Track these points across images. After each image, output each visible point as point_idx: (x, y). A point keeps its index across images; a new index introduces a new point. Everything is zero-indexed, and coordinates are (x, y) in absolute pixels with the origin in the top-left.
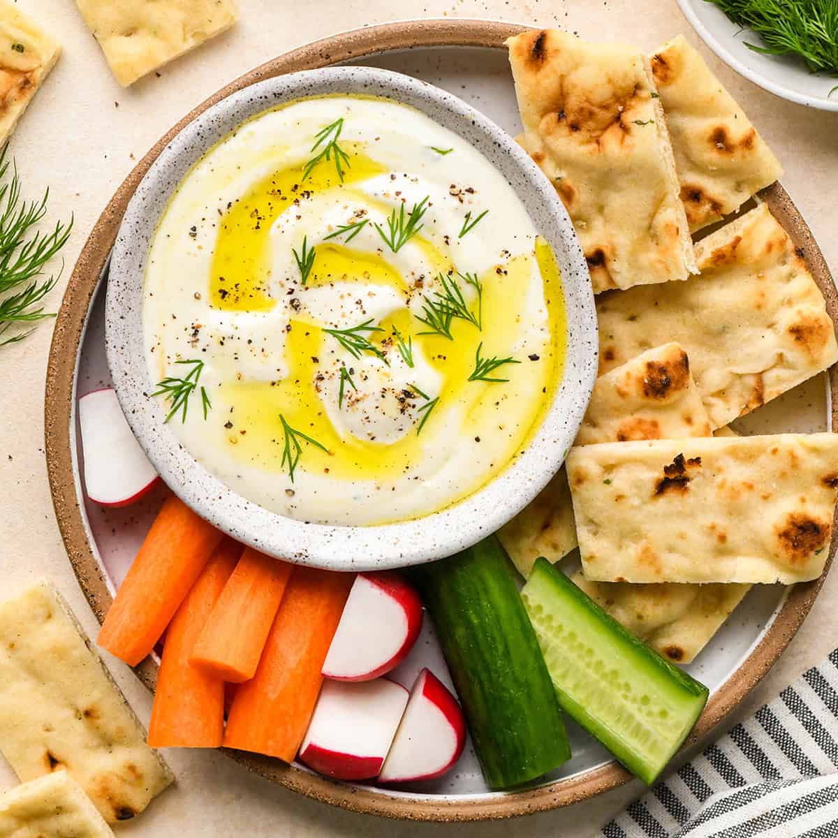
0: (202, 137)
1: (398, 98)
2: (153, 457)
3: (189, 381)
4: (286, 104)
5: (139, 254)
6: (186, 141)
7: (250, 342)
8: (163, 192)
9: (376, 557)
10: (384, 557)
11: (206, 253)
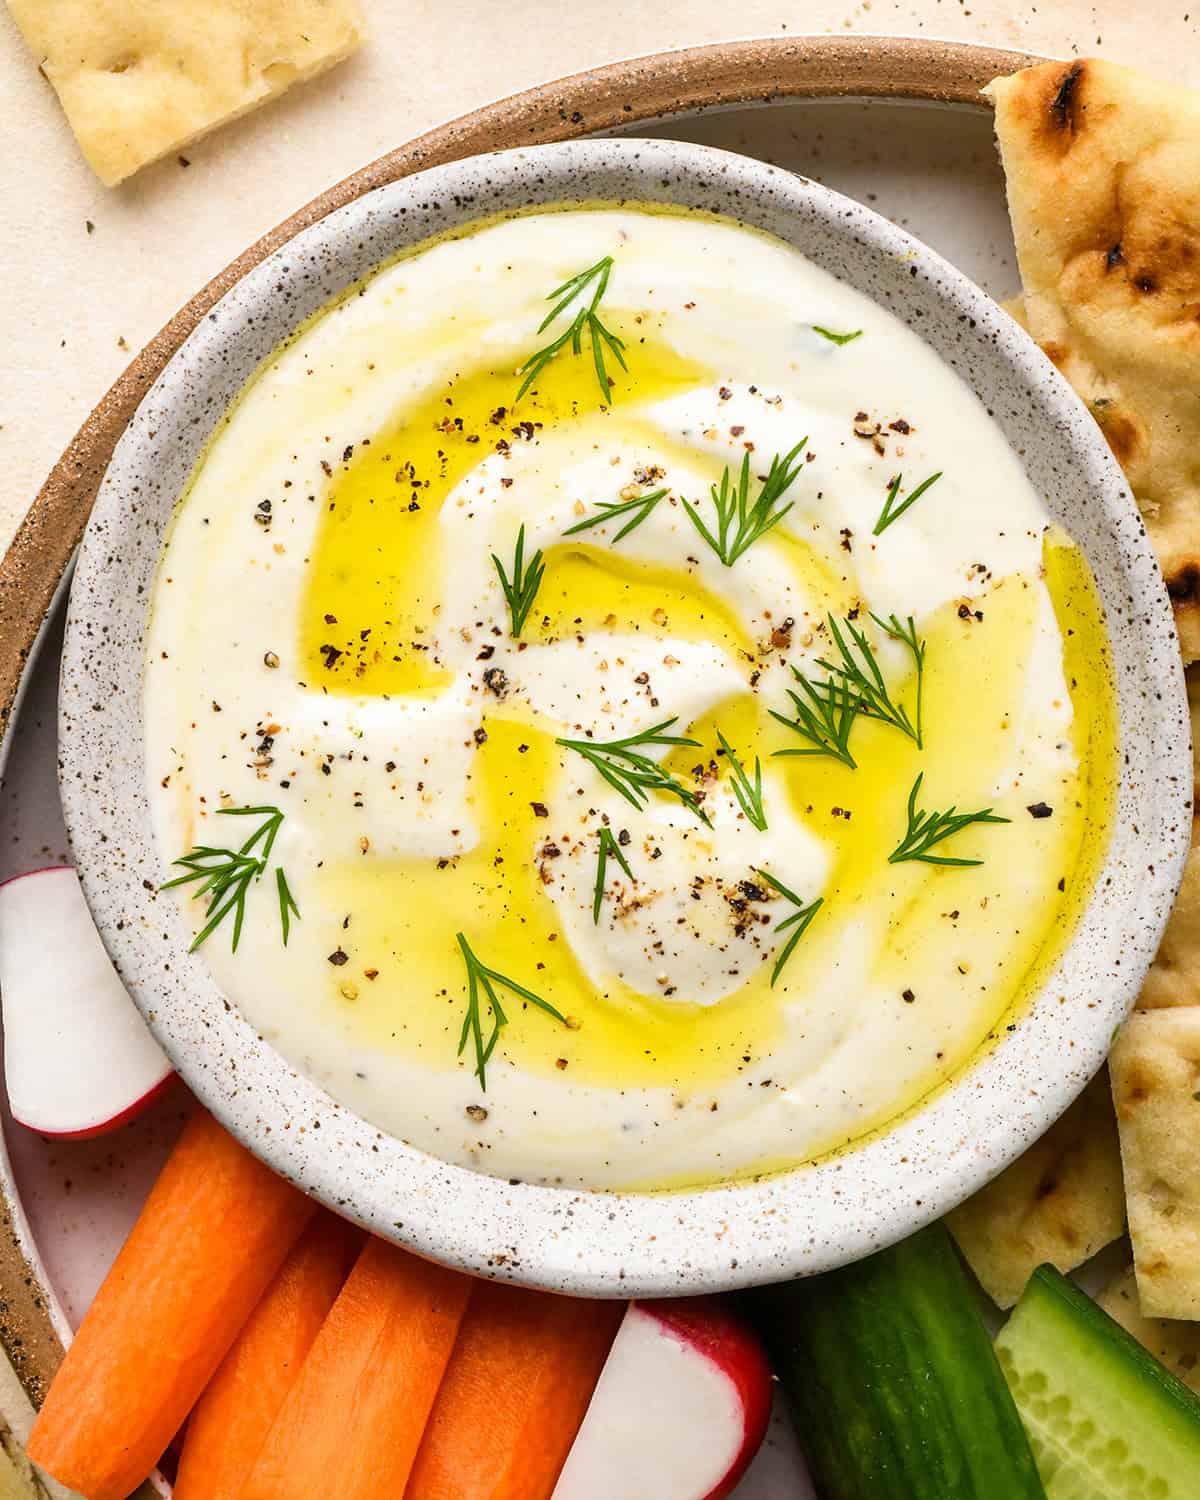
0: (289, 295)
1: (740, 215)
2: (164, 1031)
3: (249, 856)
4: (480, 222)
5: (139, 563)
6: (252, 306)
7: (391, 766)
8: (196, 421)
9: (676, 1266)
10: (694, 1267)
11: (294, 558)
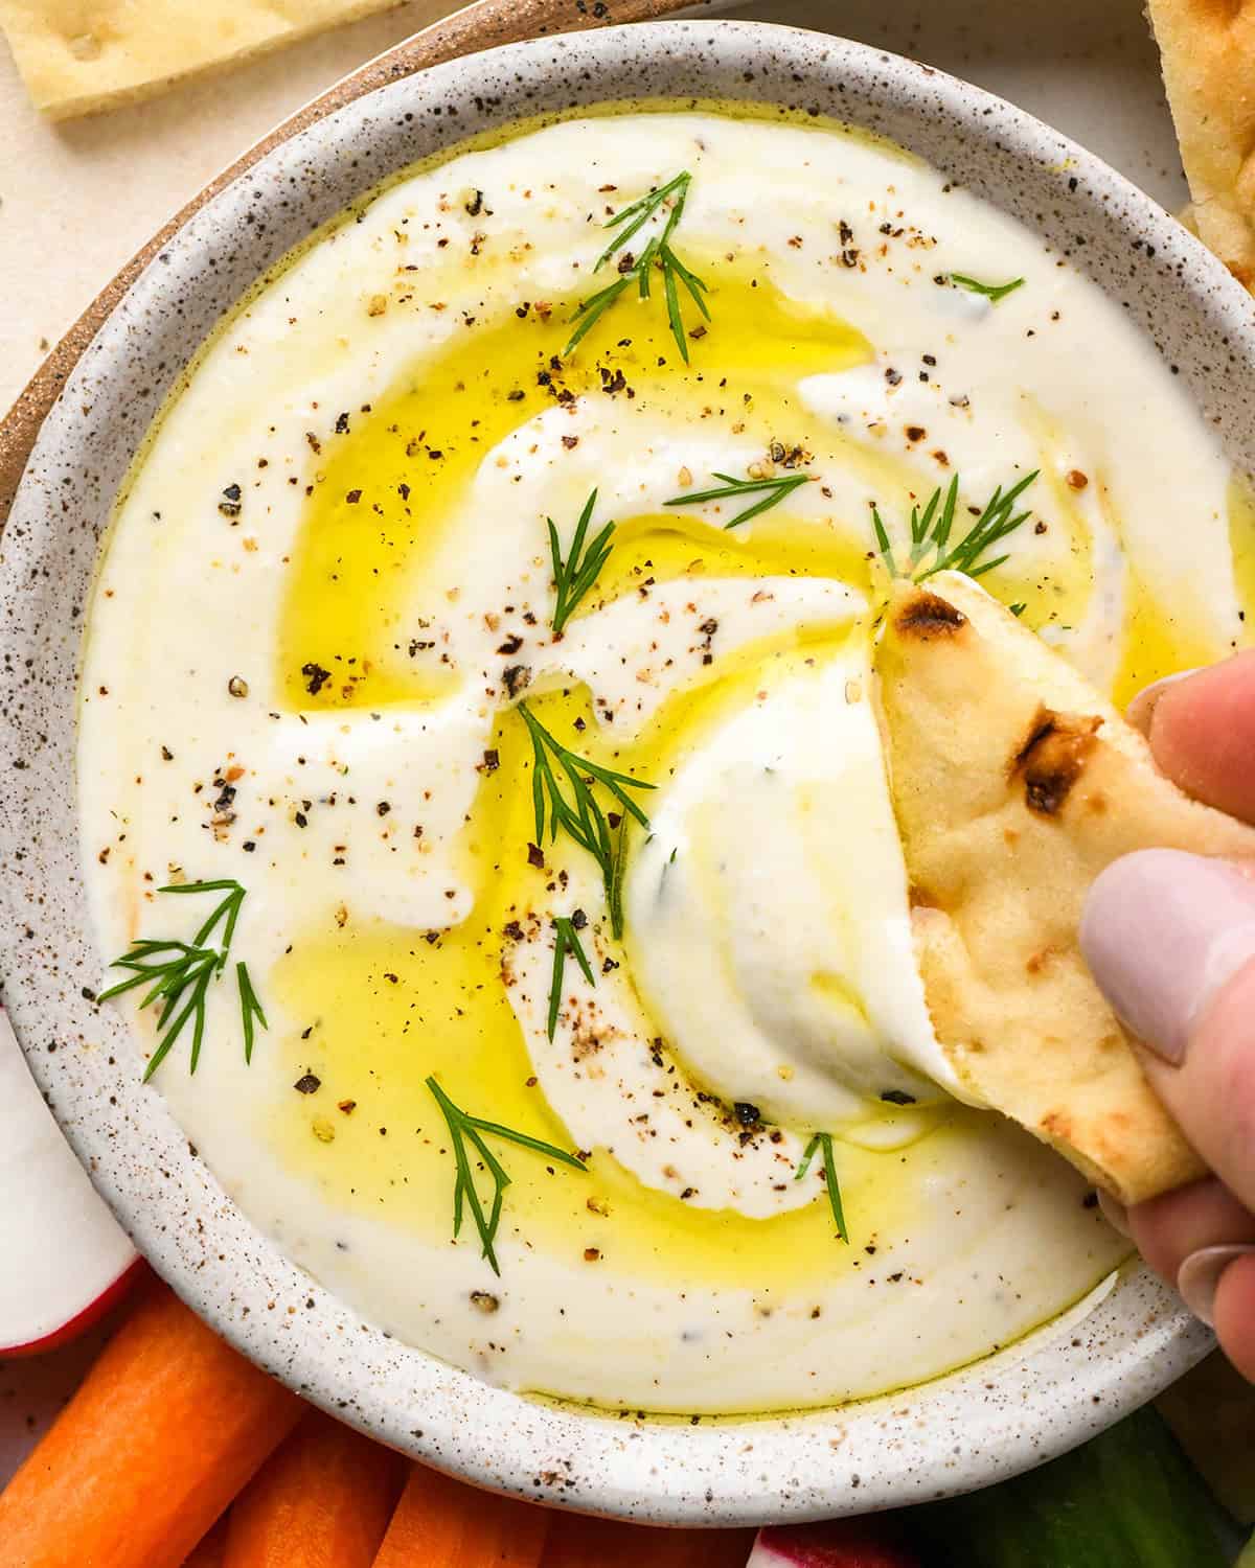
0: (262, 227)
1: (846, 117)
2: (109, 1182)
3: (206, 946)
4: (508, 128)
5: (73, 576)
6: (215, 240)
7: (384, 808)
8: (145, 392)
9: (778, 1484)
10: (803, 1487)
11: (268, 557)
